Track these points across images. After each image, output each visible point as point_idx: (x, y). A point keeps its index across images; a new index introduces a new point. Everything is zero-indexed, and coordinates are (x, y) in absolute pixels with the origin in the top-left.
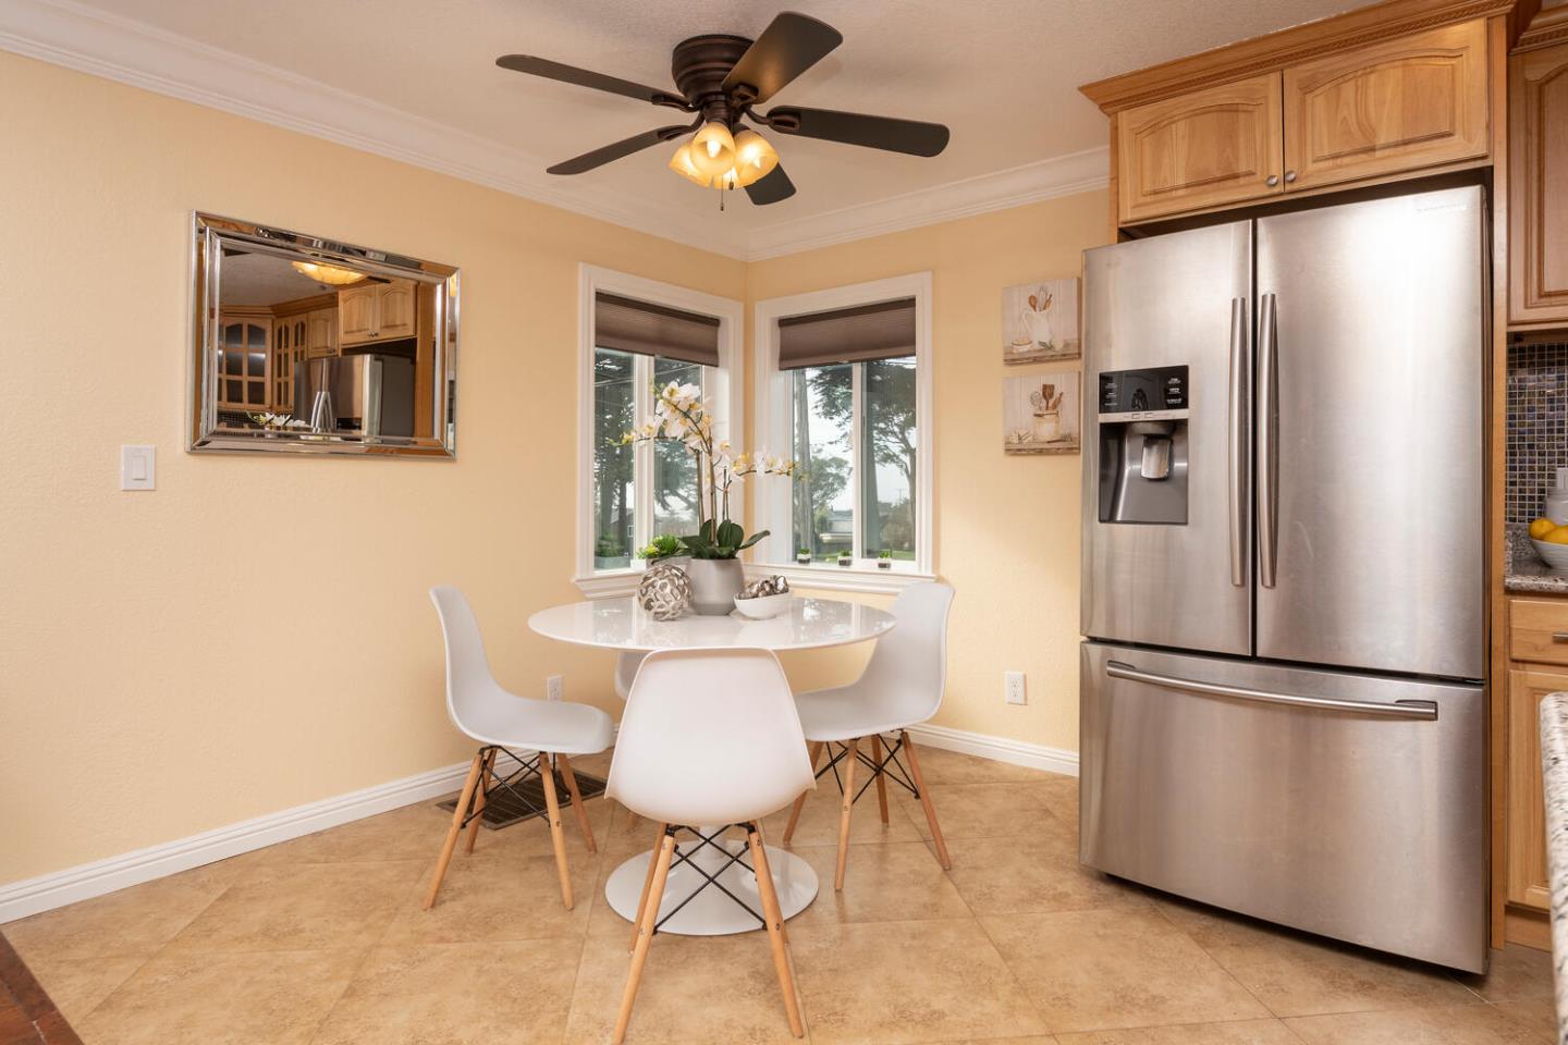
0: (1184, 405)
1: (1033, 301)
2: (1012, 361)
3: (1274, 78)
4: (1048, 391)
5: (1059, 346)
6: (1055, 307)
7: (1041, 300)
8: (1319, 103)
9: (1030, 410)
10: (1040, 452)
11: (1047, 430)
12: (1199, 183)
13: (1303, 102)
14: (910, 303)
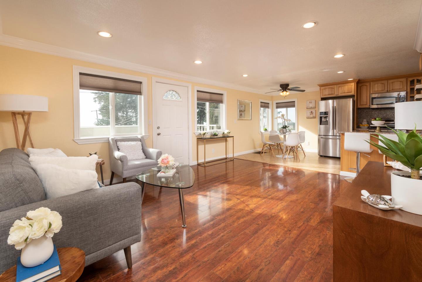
0: (328, 115)
1: (310, 102)
2: (307, 108)
3: (336, 86)
4: (312, 112)
5: (313, 107)
6: (312, 103)
7: (311, 102)
8: (340, 88)
9: (309, 114)
10: (311, 118)
11: (312, 116)
12: (329, 95)
13: (339, 88)
14: (294, 102)
